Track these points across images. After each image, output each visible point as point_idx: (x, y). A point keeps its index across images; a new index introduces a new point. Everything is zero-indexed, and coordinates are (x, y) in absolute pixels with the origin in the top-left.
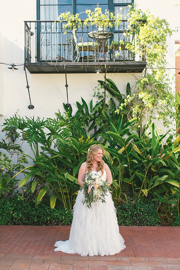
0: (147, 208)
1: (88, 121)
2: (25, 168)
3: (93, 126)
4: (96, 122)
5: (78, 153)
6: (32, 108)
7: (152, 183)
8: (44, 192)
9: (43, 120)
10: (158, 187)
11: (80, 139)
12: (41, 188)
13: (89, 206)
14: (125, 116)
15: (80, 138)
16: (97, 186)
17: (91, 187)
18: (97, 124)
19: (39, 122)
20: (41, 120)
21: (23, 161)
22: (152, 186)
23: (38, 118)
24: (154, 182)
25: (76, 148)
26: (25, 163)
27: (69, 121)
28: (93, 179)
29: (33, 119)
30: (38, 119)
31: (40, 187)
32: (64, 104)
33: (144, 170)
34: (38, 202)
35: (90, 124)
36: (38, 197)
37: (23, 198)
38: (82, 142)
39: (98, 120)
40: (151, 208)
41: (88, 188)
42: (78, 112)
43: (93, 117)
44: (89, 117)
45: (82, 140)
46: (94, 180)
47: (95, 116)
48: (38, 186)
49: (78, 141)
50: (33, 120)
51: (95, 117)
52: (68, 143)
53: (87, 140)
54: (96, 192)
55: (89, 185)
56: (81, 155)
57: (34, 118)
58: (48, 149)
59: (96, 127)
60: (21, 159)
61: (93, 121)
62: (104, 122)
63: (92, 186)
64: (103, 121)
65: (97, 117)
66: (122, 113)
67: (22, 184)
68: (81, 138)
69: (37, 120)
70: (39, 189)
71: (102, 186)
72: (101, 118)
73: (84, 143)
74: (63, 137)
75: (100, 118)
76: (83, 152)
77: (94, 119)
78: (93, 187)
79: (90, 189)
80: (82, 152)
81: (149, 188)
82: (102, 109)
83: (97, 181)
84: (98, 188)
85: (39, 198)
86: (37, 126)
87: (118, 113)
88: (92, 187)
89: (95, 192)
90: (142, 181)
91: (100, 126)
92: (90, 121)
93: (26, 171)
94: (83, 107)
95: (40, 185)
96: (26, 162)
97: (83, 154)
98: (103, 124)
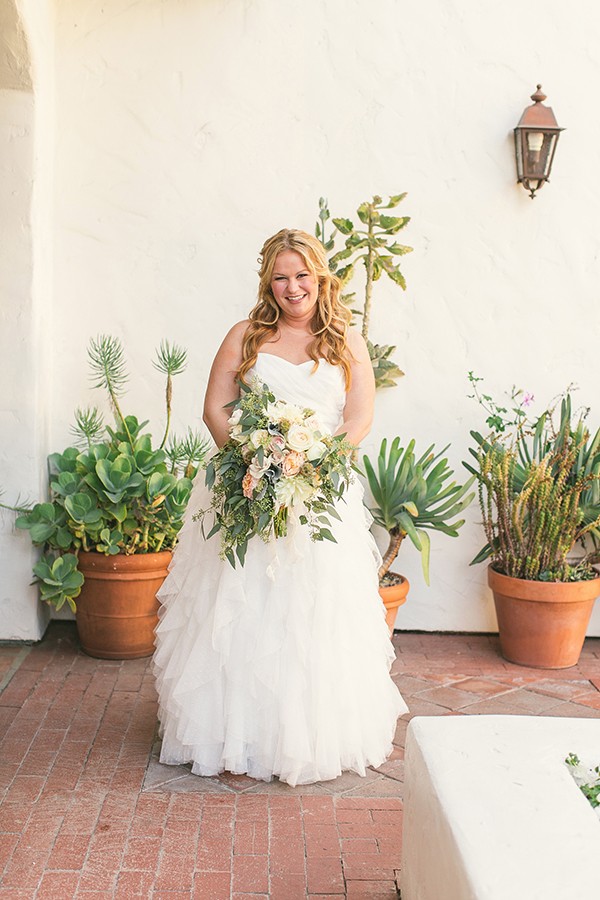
13: (236, 554)
16: (299, 462)
17: (261, 462)
28: (272, 427)
41: (245, 467)
46: (281, 429)
54: (291, 493)
55: (252, 454)
63: (268, 461)
78: (272, 467)
79: (256, 472)
83: (298, 437)
84: (303, 472)
88: (266, 468)
89: (283, 491)
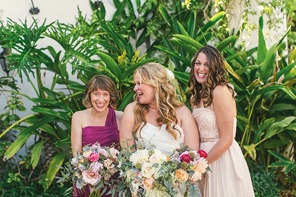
0: (257, 182)
1: (135, 30)
2: (20, 119)
4: (149, 29)
5: (118, 85)
6: (37, 12)
7: (262, 132)
8: (59, 162)
9: (44, 23)
11: (119, 57)
12: (54, 155)
15: (120, 55)
18: (150, 31)
19: (36, 28)
21: (15, 106)
22: (263, 137)
23: (35, 21)
25: (114, 76)
26: (20, 110)
29: (24, 23)
30: (35, 24)
31: (53, 152)
32: (91, 2)
33: (246, 109)
34: (49, 183)
35: (138, 35)
36: (48, 173)
37: (18, 176)
38: (124, 63)
39: (152, 26)
40: (264, 181)
42: (117, 14)
43: (142, 20)
44: (136, 21)
45: (125, 58)
47: (146, 19)
48: (48, 151)
49: (116, 61)
50: (25, 25)
51: (146, 22)
53: (134, 58)
56: (124, 88)
57: (26, 21)
60: (10, 103)
62: (163, 27)
64: (162, 25)
65: (150, 21)
66: (194, 9)
67: (11, 152)
68: (122, 56)
69: (32, 25)
70: (50, 157)
71: (160, 180)
72: (156, 21)
73: (129, 65)
74: (85, 54)
75: (154, 21)
76: (128, 83)
80: (124, 82)
81: (256, 142)
82: (158, 5)
85: (50, 175)
86: (34, 36)
87: (188, 6)
90: (242, 130)
91: (156, 34)
92: (138, 29)
93: (23, 124)
94: (123, 4)
95: (52, 150)
96: (21, 108)
97: (128, 85)
98: (160, 32)
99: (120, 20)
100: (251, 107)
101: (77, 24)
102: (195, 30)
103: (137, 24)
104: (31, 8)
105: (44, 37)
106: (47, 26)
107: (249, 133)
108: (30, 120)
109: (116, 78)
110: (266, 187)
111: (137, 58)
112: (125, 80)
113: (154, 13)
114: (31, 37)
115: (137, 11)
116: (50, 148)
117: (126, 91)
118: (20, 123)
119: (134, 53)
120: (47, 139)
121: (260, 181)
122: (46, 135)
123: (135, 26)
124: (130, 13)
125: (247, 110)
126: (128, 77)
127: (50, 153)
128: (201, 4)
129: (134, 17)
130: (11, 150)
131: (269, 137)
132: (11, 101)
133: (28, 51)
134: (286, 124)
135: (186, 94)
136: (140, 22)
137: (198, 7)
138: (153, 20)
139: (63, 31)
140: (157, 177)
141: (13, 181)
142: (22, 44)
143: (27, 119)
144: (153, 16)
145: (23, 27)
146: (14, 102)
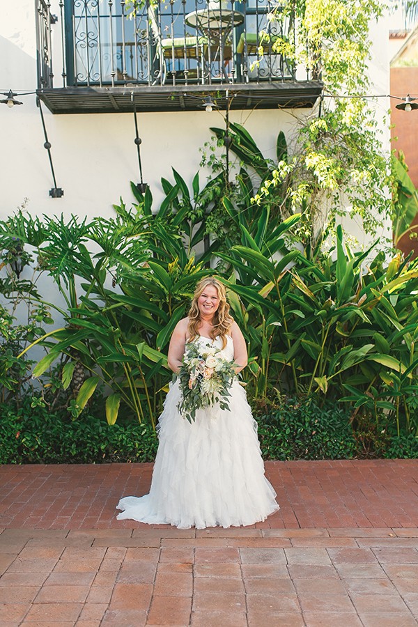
1: (190, 223)
3: (201, 235)
7: (338, 362)
8: (91, 388)
9: (84, 222)
10: (351, 371)
11: (170, 265)
12: (84, 380)
14: (275, 210)
18: (209, 229)
20: (79, 222)
21: (41, 317)
24: (342, 360)
26: (46, 322)
27: (145, 224)
30: (73, 221)
31: (82, 376)
32: (132, 184)
33: (319, 333)
35: (194, 232)
37: (43, 401)
38: (176, 272)
43: (200, 213)
44: (192, 213)
45: (176, 266)
47: (205, 211)
48: (77, 374)
49: (167, 269)
50: (61, 222)
51: (206, 214)
52: (144, 275)
58: (99, 290)
59: (207, 238)
61: (201, 223)
65: (210, 214)
67: (40, 371)
68: (174, 263)
69: (70, 223)
70: (80, 382)
71: (220, 373)
72: (218, 215)
73: (181, 274)
75: (216, 215)
76: (179, 296)
77: (202, 219)
80: (175, 295)
81: (330, 373)
82: (222, 195)
85: (81, 402)
87: (259, 202)
91: (217, 233)
95: (82, 373)
97: (179, 298)
99: (170, 210)
100: (325, 331)
101: (118, 219)
102: (268, 230)
103: (193, 217)
104: (53, 189)
105: (87, 240)
106: (88, 227)
107: (323, 363)
108: (58, 335)
109: (165, 290)
110: (337, 427)
111: (192, 266)
112: (176, 293)
113: (216, 202)
114: (68, 237)
115: (194, 201)
116: (80, 371)
117: (176, 305)
118: (45, 339)
119: (188, 261)
120: (77, 359)
121: (330, 418)
122: (76, 354)
123: (190, 219)
124: (184, 202)
125: (321, 334)
126: (180, 289)
127: (79, 377)
128: (277, 197)
129: (189, 208)
130: (39, 368)
131: (345, 368)
132: (37, 311)
133: (65, 253)
134: (364, 353)
135: (248, 312)
136: (197, 215)
137: (272, 201)
138: (214, 213)
139: (106, 230)
140: (218, 369)
141: (38, 405)
142: (60, 247)
143: (55, 333)
144: (215, 208)
145: (60, 225)
146: (41, 312)
